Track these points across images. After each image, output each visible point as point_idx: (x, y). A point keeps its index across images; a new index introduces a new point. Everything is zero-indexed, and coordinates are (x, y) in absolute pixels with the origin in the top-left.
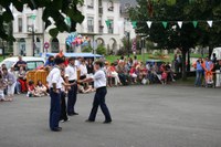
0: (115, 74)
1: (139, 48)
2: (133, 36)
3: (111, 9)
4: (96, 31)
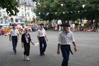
0: (30, 28)
1: (37, 20)
2: (36, 17)
4: (24, 16)
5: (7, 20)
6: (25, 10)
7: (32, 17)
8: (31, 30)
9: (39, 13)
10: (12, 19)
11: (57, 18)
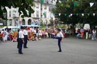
0: (47, 33)
1: (56, 24)
3: (45, 9)
4: (40, 17)
5: (18, 22)
6: (41, 9)
7: (50, 19)
8: (48, 36)
9: (60, 14)
10: (24, 20)
11: (83, 21)
